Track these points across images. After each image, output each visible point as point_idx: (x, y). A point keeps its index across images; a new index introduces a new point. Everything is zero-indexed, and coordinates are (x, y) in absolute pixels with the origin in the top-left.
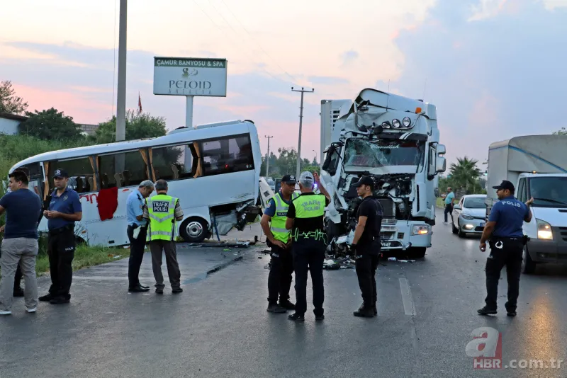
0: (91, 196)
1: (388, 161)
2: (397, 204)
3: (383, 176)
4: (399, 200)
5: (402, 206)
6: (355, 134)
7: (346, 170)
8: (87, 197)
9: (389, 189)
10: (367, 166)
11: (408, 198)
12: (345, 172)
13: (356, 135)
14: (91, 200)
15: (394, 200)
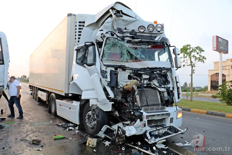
1: (146, 57)
3: (140, 70)
4: (163, 89)
5: (166, 94)
7: (105, 64)
9: (150, 79)
10: (122, 61)
11: (169, 88)
12: (104, 65)
13: (113, 35)
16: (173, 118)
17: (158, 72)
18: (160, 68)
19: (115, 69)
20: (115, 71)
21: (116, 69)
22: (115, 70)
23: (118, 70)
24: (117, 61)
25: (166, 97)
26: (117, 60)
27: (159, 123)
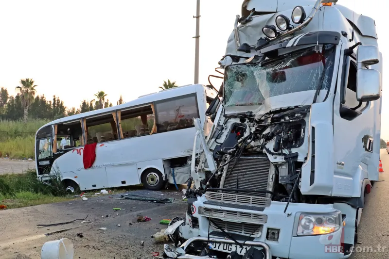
0: (80, 149)
2: (277, 166)
4: (280, 159)
5: (284, 171)
6: (235, 59)
7: (227, 113)
8: (77, 150)
10: (251, 104)
11: (296, 156)
13: (238, 61)
14: (80, 153)
15: (271, 158)
16: (278, 230)
17: (287, 118)
18: (288, 109)
19: (241, 120)
20: (241, 125)
21: (243, 120)
22: (240, 122)
23: (246, 123)
24: (242, 105)
25: (283, 177)
26: (243, 103)
27: (243, 232)
